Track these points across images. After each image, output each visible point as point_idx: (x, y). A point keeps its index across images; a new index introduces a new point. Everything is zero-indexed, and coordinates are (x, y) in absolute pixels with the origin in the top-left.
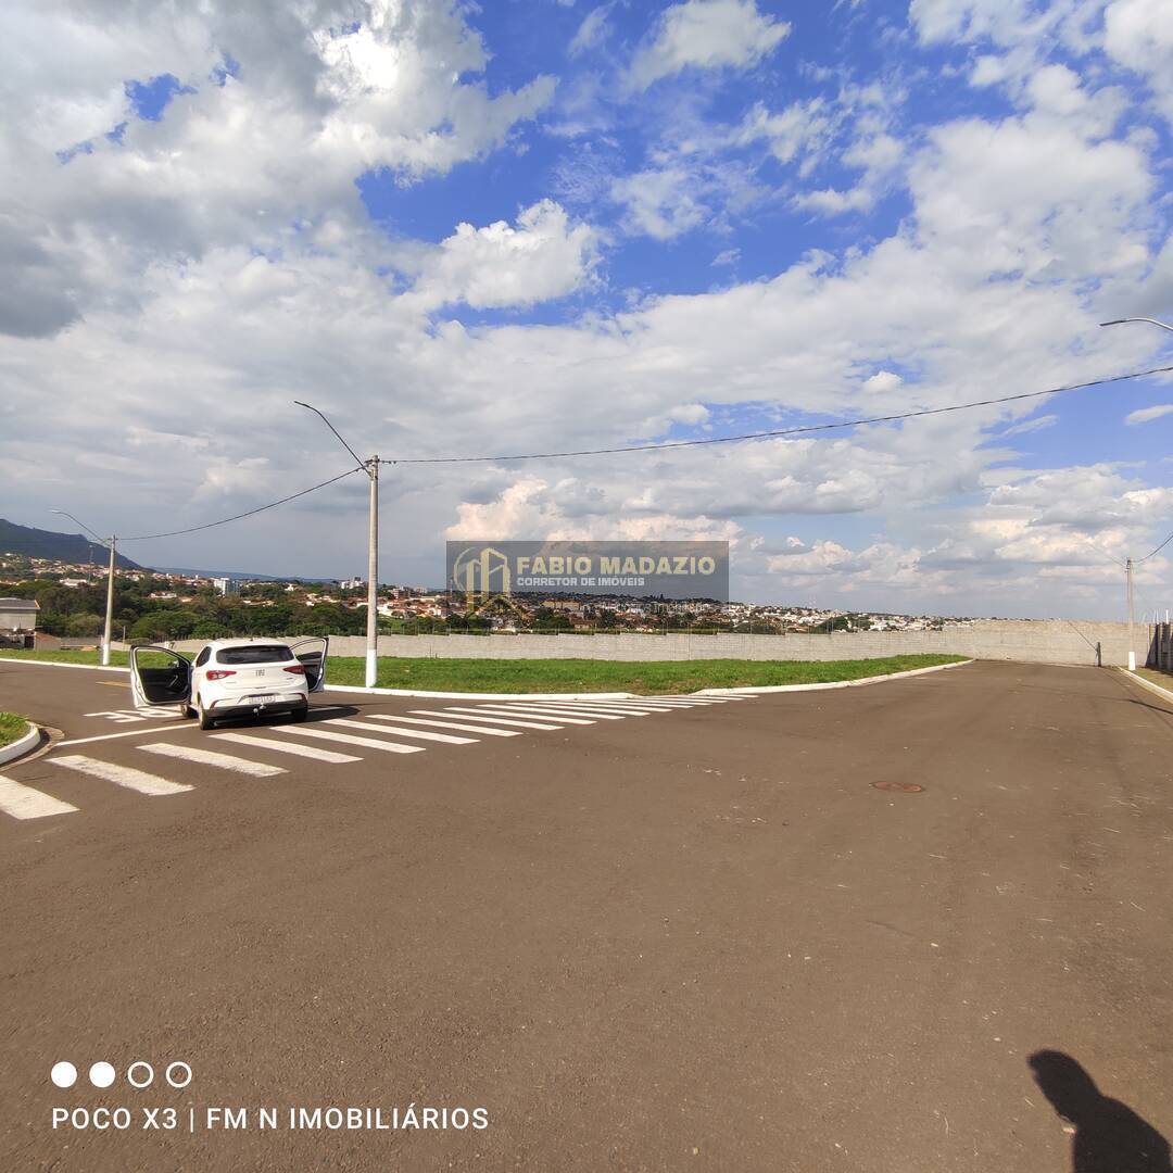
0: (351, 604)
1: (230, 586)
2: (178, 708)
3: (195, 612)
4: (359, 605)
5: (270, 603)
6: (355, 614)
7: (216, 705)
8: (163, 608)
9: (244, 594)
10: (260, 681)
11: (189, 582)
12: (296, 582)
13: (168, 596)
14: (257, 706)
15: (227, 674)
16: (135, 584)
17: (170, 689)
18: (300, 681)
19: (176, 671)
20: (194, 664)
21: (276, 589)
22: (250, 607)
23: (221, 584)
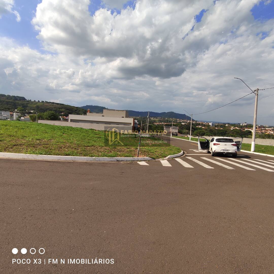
0: (243, 130)
1: (212, 124)
2: (206, 150)
3: (205, 130)
4: (246, 130)
5: (222, 129)
6: (244, 132)
7: (215, 151)
8: (199, 129)
9: (216, 126)
10: (226, 147)
11: (204, 123)
12: (228, 124)
13: (200, 127)
14: (225, 153)
15: (218, 144)
16: (194, 124)
17: (205, 146)
18: (235, 148)
19: (206, 143)
20: (210, 141)
21: (223, 125)
22: (217, 129)
23: (210, 124)
